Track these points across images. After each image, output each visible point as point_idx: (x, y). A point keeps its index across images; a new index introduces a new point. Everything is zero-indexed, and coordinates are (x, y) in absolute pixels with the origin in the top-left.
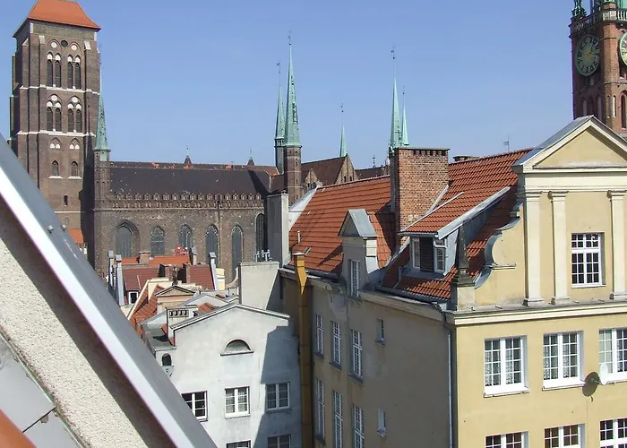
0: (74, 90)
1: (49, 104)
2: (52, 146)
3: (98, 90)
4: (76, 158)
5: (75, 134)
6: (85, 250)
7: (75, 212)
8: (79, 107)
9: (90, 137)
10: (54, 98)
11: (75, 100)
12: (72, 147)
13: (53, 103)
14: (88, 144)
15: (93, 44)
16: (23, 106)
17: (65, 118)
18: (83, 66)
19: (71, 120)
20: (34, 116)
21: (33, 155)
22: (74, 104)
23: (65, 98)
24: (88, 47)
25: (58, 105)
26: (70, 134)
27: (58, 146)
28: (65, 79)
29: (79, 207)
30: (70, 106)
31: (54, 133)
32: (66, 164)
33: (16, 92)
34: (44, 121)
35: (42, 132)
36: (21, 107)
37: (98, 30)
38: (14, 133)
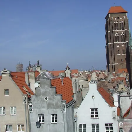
0: (122, 30)
1: (116, 35)
2: (117, 46)
3: (129, 29)
4: (124, 49)
5: (123, 42)
6: (128, 74)
7: (125, 64)
8: (123, 35)
9: (127, 42)
10: (117, 33)
11: (122, 33)
12: (122, 46)
13: (117, 35)
14: (127, 44)
15: (126, 17)
16: (109, 36)
17: (120, 38)
18: (124, 23)
19: (122, 39)
20: (112, 39)
21: (112, 49)
22: (122, 34)
23: (119, 33)
24: (125, 18)
25: (118, 35)
26: (122, 42)
27: (119, 46)
28: (119, 28)
29: (126, 62)
30: (121, 35)
31: (118, 43)
32: (121, 51)
33: (107, 33)
34: (115, 40)
35: (114, 43)
36: (108, 37)
37: (127, 12)
38: (107, 44)
